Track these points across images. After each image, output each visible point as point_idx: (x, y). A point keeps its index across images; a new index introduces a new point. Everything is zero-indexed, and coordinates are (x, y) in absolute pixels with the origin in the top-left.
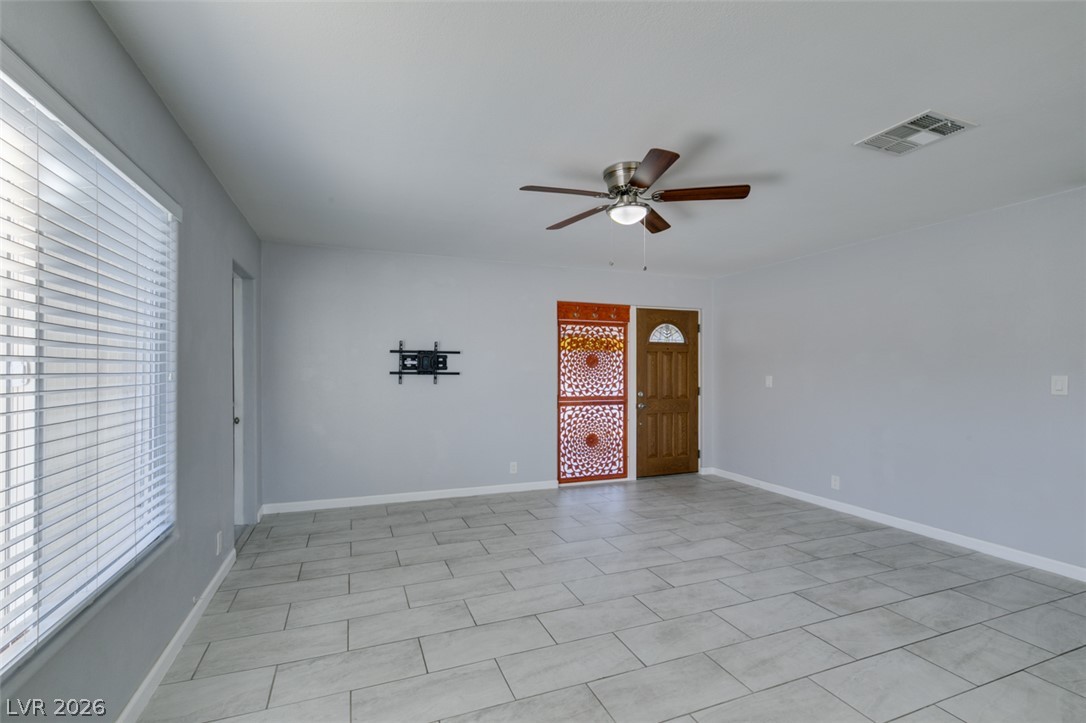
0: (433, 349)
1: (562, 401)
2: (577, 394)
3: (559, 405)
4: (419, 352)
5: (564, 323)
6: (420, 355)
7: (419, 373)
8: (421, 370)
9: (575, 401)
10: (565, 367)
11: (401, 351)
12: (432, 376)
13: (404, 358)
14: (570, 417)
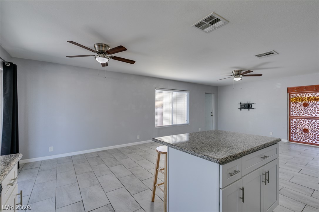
0: (247, 103)
1: (290, 117)
2: (299, 115)
3: (290, 119)
4: (244, 104)
5: (292, 93)
6: (245, 104)
7: (244, 108)
8: (245, 108)
9: (297, 117)
10: (293, 107)
11: (240, 104)
12: (247, 109)
13: (242, 105)
14: (295, 122)
